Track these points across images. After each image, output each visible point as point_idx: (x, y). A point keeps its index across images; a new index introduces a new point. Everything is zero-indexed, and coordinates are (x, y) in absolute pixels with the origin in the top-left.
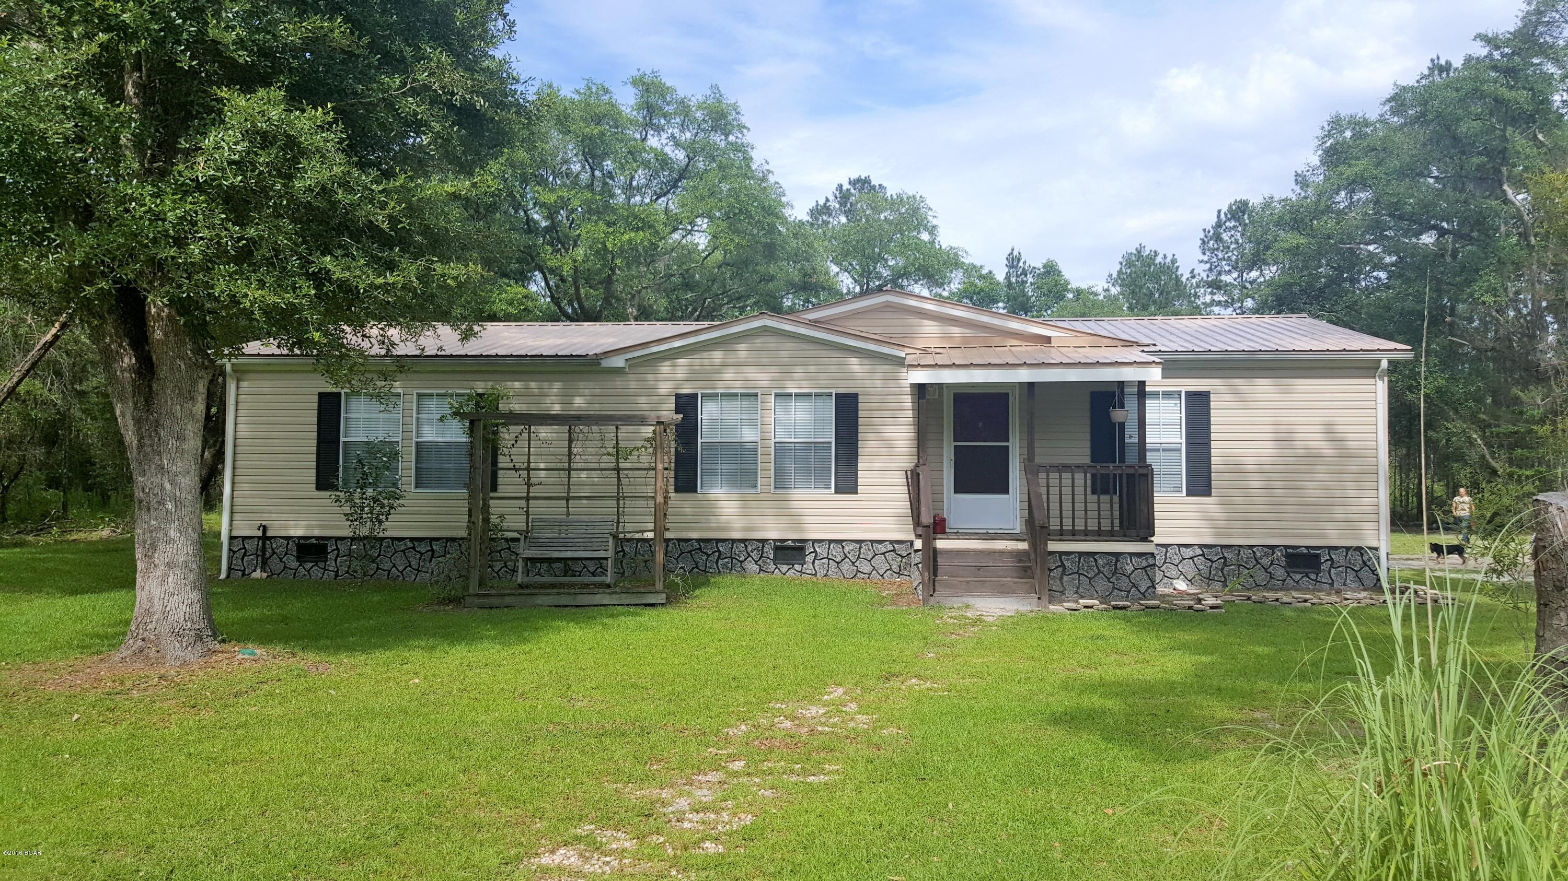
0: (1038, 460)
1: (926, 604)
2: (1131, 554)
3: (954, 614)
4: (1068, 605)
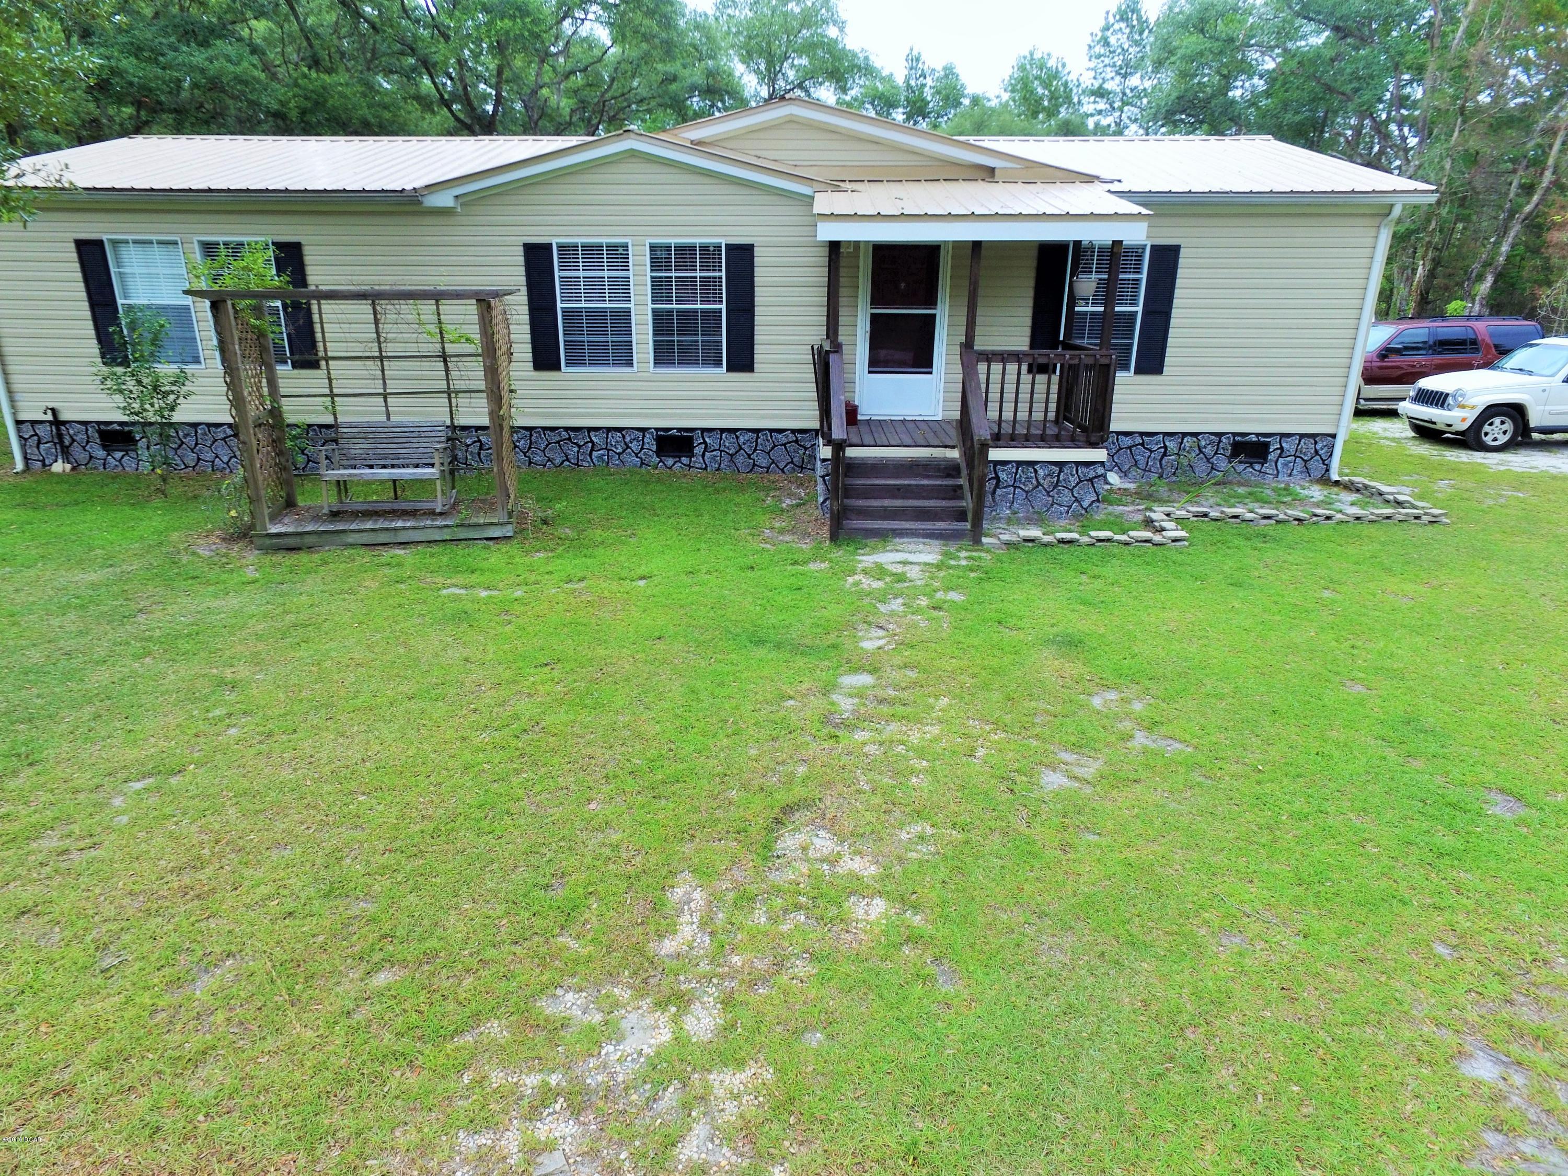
0: (979, 343)
1: (834, 537)
2: (1078, 464)
3: (868, 559)
4: (1005, 537)
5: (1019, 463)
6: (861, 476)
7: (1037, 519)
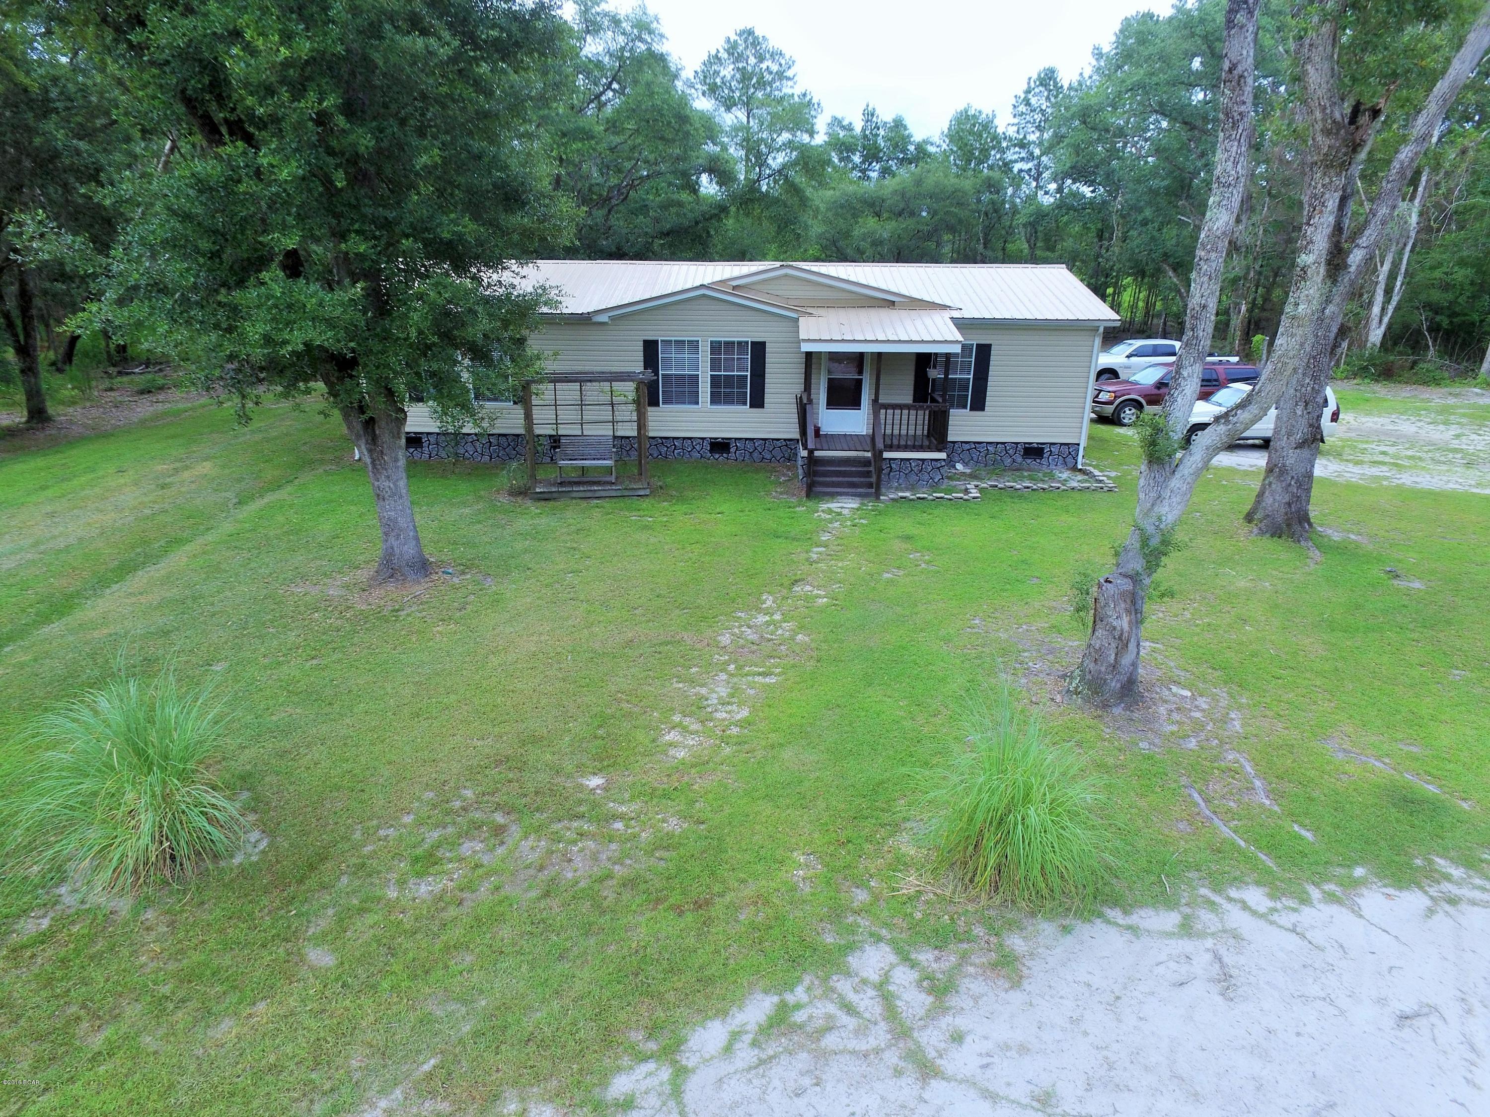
0: (882, 400)
1: (808, 496)
2: (932, 460)
3: (825, 506)
4: (891, 496)
5: (902, 460)
6: (824, 465)
7: (912, 488)
